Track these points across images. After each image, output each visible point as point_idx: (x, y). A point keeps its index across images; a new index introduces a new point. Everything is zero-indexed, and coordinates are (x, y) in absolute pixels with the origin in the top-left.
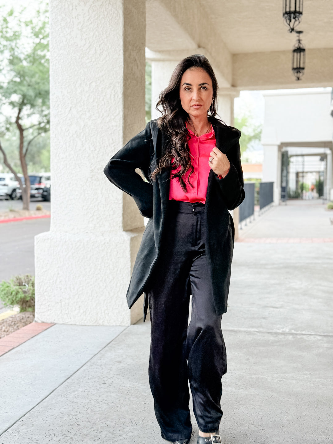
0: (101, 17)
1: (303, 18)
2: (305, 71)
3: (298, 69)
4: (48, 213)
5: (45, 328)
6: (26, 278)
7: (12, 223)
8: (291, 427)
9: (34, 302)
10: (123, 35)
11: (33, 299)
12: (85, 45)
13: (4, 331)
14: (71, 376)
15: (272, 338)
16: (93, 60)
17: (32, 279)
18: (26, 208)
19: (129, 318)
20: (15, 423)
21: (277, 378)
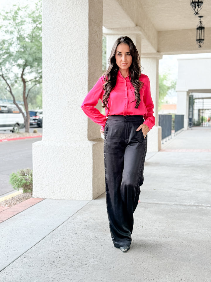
0: (75, 4)
1: (203, 6)
2: (204, 41)
3: (200, 40)
4: (41, 135)
5: (39, 201)
6: (27, 170)
7: (19, 140)
8: (195, 261)
9: (32, 186)
10: (88, 16)
11: (31, 184)
12: (64, 22)
13: (13, 204)
14: (55, 229)
15: (182, 208)
16: (69, 32)
17: (31, 171)
18: (27, 131)
19: (92, 195)
20: (20, 256)
21: (186, 232)
